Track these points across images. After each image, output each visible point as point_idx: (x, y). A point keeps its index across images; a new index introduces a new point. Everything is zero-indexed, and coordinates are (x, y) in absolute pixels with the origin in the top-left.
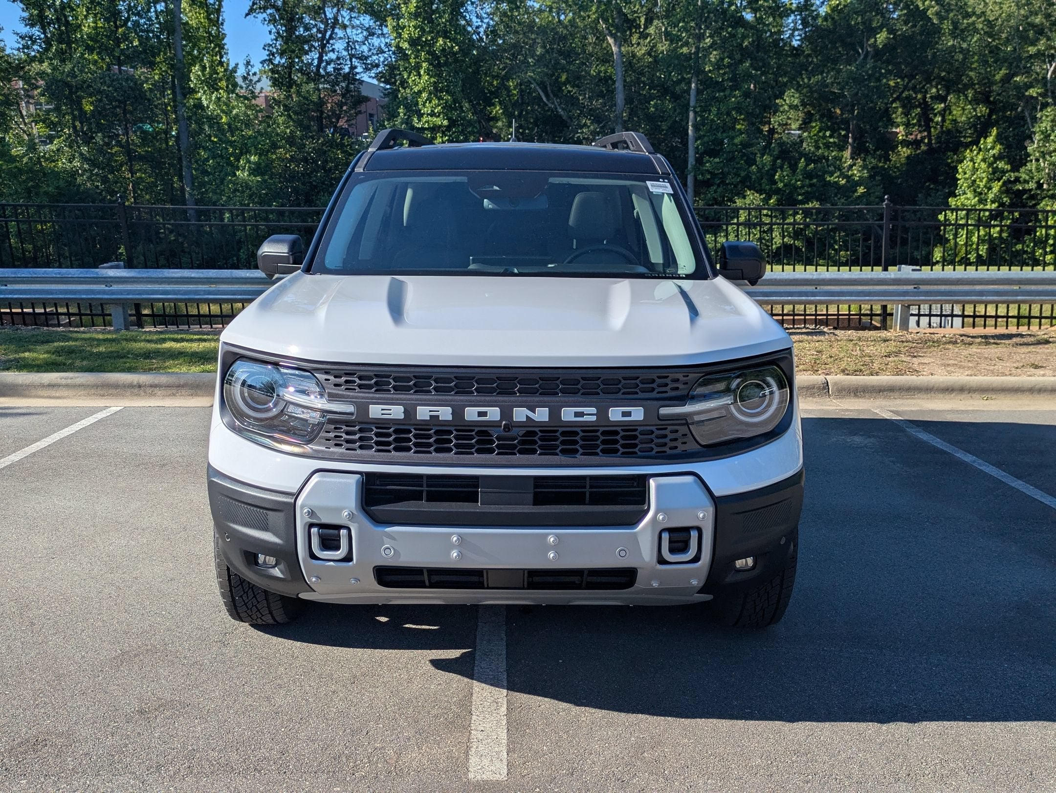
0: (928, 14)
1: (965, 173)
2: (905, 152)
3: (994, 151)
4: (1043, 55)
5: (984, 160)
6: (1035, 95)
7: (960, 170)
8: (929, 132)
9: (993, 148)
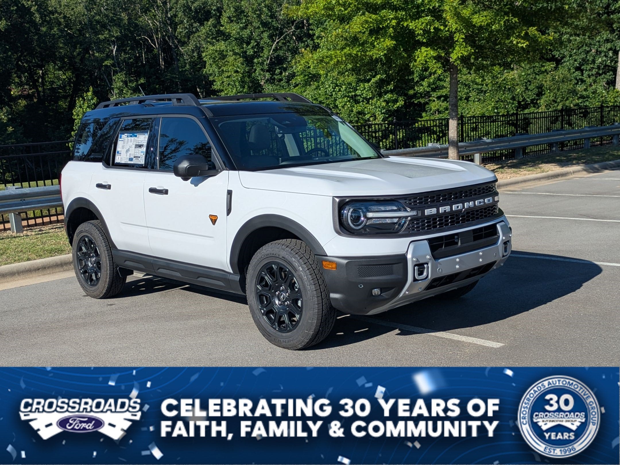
0: (32, 10)
1: (78, 116)
2: (23, 103)
3: (94, 101)
4: (108, 41)
5: (88, 107)
6: (109, 64)
7: (75, 113)
8: (37, 90)
9: (92, 99)
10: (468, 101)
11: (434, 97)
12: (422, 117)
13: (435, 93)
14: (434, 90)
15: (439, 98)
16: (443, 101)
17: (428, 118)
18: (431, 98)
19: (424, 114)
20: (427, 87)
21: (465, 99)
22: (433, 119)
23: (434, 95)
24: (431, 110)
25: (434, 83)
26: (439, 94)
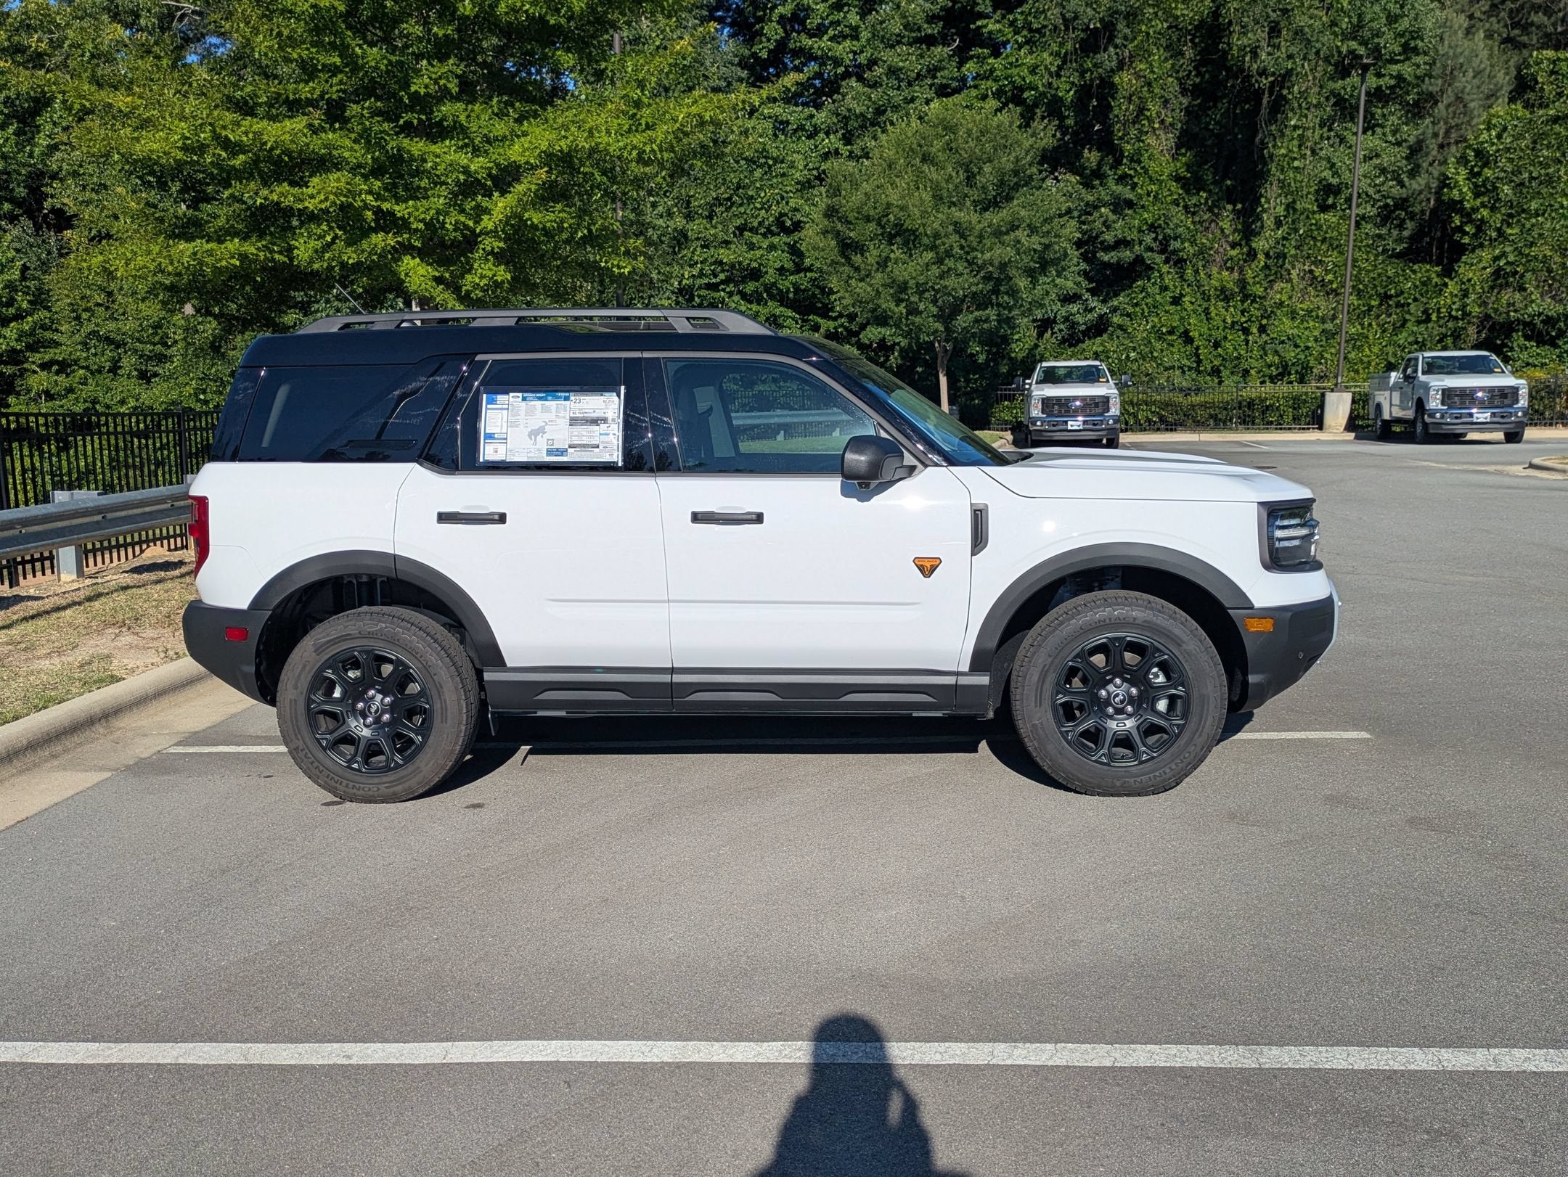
10: (115, 374)
11: (34, 363)
12: (8, 406)
13: (38, 355)
14: (32, 348)
15: (45, 366)
16: (58, 373)
17: (23, 409)
18: (25, 366)
19: (11, 400)
20: (17, 340)
21: (109, 371)
22: (35, 411)
23: (37, 357)
24: (29, 391)
25: (32, 333)
26: (47, 357)
